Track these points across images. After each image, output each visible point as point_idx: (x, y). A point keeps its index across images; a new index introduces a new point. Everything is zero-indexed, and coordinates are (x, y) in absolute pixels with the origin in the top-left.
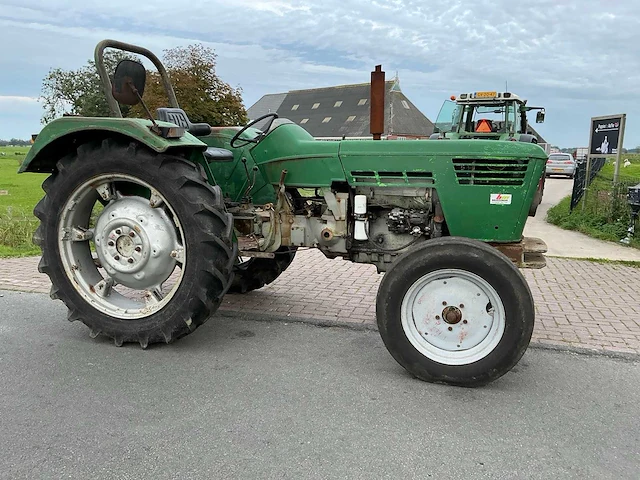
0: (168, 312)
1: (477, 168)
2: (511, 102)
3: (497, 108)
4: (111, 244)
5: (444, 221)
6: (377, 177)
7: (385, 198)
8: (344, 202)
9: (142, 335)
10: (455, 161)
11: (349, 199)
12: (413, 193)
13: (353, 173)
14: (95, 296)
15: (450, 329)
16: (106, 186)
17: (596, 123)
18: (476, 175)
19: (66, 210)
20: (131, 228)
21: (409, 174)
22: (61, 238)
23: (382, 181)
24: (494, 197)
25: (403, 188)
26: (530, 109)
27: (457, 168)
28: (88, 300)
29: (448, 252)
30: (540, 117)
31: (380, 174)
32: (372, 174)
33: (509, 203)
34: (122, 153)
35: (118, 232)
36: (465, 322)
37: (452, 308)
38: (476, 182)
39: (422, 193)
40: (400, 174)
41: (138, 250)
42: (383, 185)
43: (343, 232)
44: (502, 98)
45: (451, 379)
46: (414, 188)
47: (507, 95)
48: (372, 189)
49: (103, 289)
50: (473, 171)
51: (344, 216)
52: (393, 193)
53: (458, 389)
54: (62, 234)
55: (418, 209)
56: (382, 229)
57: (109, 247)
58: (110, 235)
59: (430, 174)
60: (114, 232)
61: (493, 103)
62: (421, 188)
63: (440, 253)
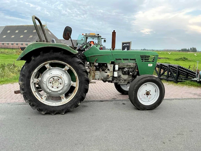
0: (72, 102)
1: (145, 58)
2: (99, 36)
3: (93, 38)
4: (50, 83)
5: (138, 71)
6: (122, 60)
7: (122, 66)
8: (112, 67)
9: (63, 110)
10: (141, 56)
11: (114, 66)
12: (130, 64)
13: (116, 59)
14: (43, 100)
15: (147, 97)
16: (49, 64)
17: (123, 44)
18: (145, 59)
19: (34, 73)
20: (58, 77)
21: (130, 59)
22: (31, 82)
23: (123, 61)
24: (149, 64)
25: (128, 63)
26: (102, 39)
27: (141, 58)
28: (42, 101)
29: (149, 78)
30: (105, 41)
31: (123, 59)
32: (121, 59)
33: (152, 66)
34: (58, 54)
35: (53, 79)
36: (151, 95)
37: (148, 92)
38: (145, 61)
39: (133, 64)
40: (128, 59)
41: (61, 84)
42: (124, 62)
43: (112, 75)
44: (97, 35)
45: (148, 108)
46: (131, 63)
47: (98, 35)
48: (119, 63)
49: (46, 98)
50: (144, 58)
51: (112, 71)
52: (125, 64)
53: (150, 111)
54: (31, 81)
55: (132, 68)
56: (121, 73)
57: (50, 84)
58: (50, 80)
59: (135, 59)
60: (52, 79)
61: (93, 37)
62: (133, 63)
63: (147, 79)
